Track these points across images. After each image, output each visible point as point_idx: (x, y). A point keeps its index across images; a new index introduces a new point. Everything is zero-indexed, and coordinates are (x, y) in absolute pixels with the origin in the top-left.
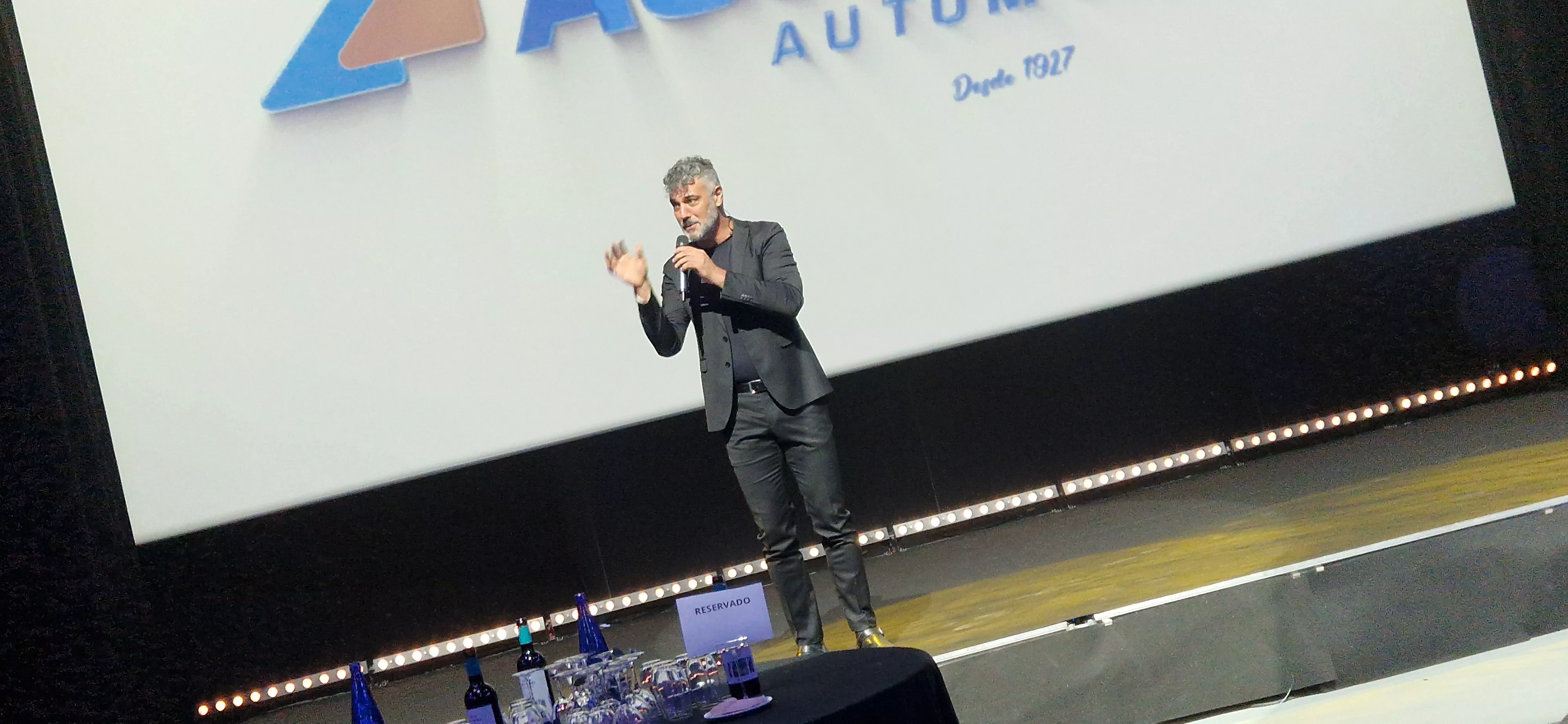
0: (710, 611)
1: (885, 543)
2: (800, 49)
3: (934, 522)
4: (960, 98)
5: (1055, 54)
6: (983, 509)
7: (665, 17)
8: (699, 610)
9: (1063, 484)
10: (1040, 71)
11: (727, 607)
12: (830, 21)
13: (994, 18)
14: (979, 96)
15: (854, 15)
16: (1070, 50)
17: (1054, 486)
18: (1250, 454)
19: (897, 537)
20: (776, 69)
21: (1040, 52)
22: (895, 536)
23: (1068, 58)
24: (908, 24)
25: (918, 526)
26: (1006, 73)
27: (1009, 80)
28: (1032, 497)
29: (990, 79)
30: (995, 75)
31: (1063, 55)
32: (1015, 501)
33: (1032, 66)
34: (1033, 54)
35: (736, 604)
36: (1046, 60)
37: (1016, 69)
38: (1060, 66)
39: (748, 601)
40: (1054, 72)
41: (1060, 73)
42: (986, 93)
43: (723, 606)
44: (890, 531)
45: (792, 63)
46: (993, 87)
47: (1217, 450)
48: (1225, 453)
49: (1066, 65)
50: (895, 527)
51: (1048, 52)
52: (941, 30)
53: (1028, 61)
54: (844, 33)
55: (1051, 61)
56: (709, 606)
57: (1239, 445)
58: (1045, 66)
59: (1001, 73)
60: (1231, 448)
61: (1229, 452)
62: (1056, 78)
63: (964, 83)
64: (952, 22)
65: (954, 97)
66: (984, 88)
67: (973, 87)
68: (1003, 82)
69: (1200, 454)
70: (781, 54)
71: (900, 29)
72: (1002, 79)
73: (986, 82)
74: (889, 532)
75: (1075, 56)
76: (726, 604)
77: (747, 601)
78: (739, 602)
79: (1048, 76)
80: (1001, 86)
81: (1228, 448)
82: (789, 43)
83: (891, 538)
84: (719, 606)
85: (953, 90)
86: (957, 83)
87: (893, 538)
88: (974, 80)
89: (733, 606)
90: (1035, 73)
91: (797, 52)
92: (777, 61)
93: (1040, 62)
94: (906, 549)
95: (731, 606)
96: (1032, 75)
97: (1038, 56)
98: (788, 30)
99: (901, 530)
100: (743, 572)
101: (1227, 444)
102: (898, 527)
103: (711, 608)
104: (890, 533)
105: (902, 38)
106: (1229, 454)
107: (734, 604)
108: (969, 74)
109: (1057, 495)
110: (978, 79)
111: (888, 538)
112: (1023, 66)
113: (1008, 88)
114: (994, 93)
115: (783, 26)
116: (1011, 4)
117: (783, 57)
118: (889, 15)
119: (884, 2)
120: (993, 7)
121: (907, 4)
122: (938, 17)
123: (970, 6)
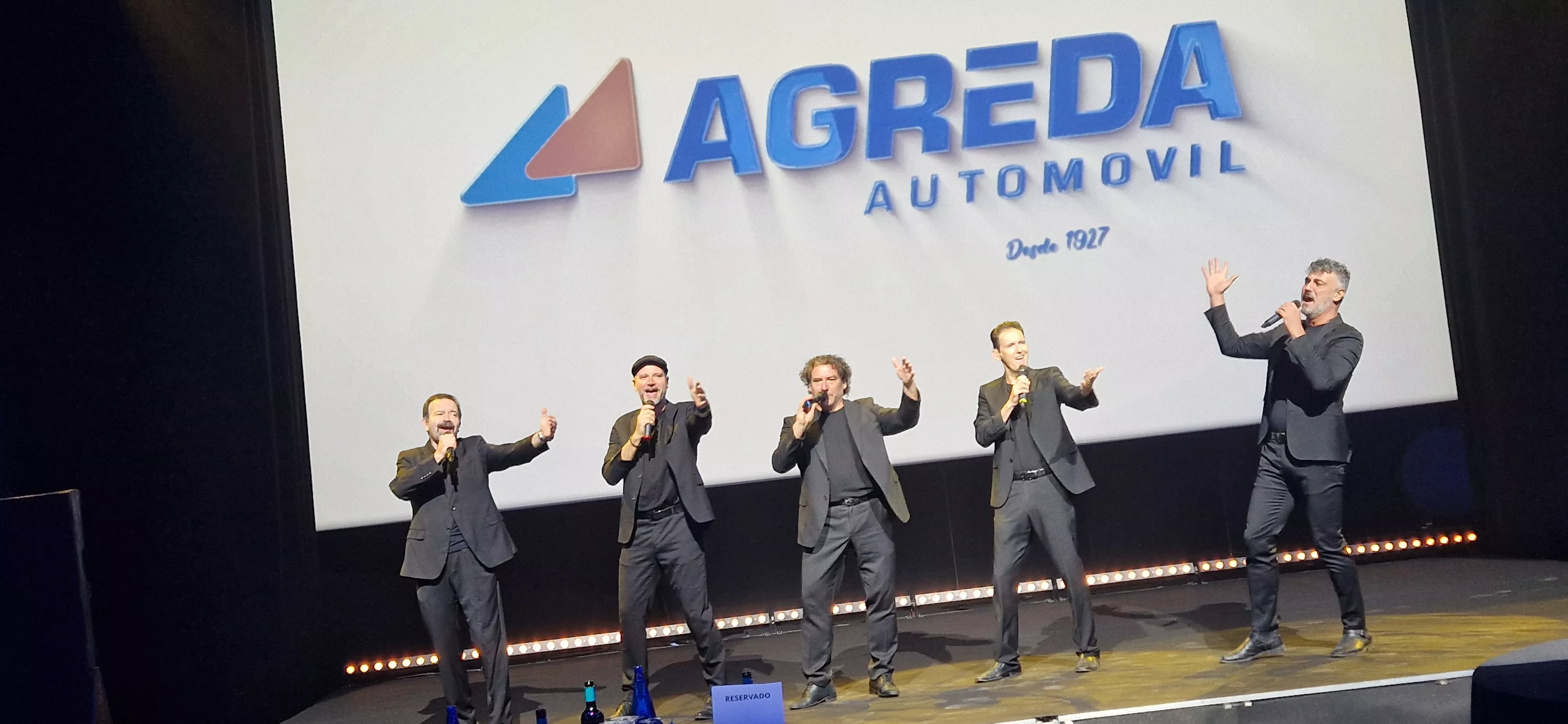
0: (738, 700)
1: (907, 609)
2: (889, 205)
3: (949, 596)
4: (1012, 258)
5: (1093, 232)
7: (784, 166)
8: (729, 698)
10: (1079, 244)
11: (751, 698)
12: (915, 185)
13: (1047, 197)
14: (1028, 257)
15: (935, 182)
16: (1105, 230)
17: (1050, 581)
18: (1213, 575)
19: (918, 604)
20: (867, 218)
21: (1080, 228)
22: (916, 604)
23: (1103, 236)
24: (976, 192)
25: (935, 598)
26: (1051, 242)
27: (1053, 248)
28: (1033, 586)
29: (1038, 245)
30: (1042, 242)
31: (1099, 233)
33: (1073, 240)
34: (1075, 230)
35: (759, 696)
36: (1085, 236)
37: (1059, 240)
38: (1096, 242)
40: (1090, 246)
41: (1095, 247)
42: (1033, 256)
44: (913, 599)
45: (880, 214)
46: (1040, 252)
47: (1186, 568)
48: (1193, 572)
49: (1100, 241)
50: (917, 597)
51: (1087, 230)
52: (1003, 202)
53: (1070, 235)
54: (924, 196)
55: (1089, 237)
56: (737, 696)
57: (1205, 567)
58: (1084, 240)
59: (1047, 241)
60: (1198, 568)
61: (1196, 572)
63: (1016, 245)
64: (1012, 196)
65: (1007, 256)
66: (1032, 252)
67: (1023, 250)
68: (1048, 249)
69: (1172, 570)
70: (872, 205)
71: (970, 197)
72: (1048, 247)
73: (1034, 247)
74: (911, 600)
75: (1108, 236)
77: (768, 696)
78: (762, 696)
79: (1085, 249)
80: (1045, 252)
81: (1196, 568)
82: (880, 199)
83: (912, 605)
85: (1008, 250)
86: (1011, 246)
87: (914, 605)
88: (1025, 245)
89: (756, 699)
90: (1075, 245)
91: (886, 206)
92: (869, 211)
93: (1080, 236)
94: (923, 616)
95: (755, 698)
96: (1072, 246)
97: (1078, 232)
98: (881, 188)
99: (922, 599)
100: (790, 616)
101: (1195, 565)
102: (919, 597)
103: (739, 697)
104: (912, 602)
105: (970, 205)
106: (1197, 573)
107: (757, 697)
108: (1022, 239)
109: (1052, 588)
110: (1028, 244)
111: (910, 605)
112: (1066, 238)
113: (1051, 255)
114: (1040, 257)
115: (877, 184)
116: (1062, 187)
117: (874, 209)
118: (963, 185)
119: (960, 175)
120: (1047, 189)
121: (978, 178)
122: (1002, 191)
123: (1028, 185)
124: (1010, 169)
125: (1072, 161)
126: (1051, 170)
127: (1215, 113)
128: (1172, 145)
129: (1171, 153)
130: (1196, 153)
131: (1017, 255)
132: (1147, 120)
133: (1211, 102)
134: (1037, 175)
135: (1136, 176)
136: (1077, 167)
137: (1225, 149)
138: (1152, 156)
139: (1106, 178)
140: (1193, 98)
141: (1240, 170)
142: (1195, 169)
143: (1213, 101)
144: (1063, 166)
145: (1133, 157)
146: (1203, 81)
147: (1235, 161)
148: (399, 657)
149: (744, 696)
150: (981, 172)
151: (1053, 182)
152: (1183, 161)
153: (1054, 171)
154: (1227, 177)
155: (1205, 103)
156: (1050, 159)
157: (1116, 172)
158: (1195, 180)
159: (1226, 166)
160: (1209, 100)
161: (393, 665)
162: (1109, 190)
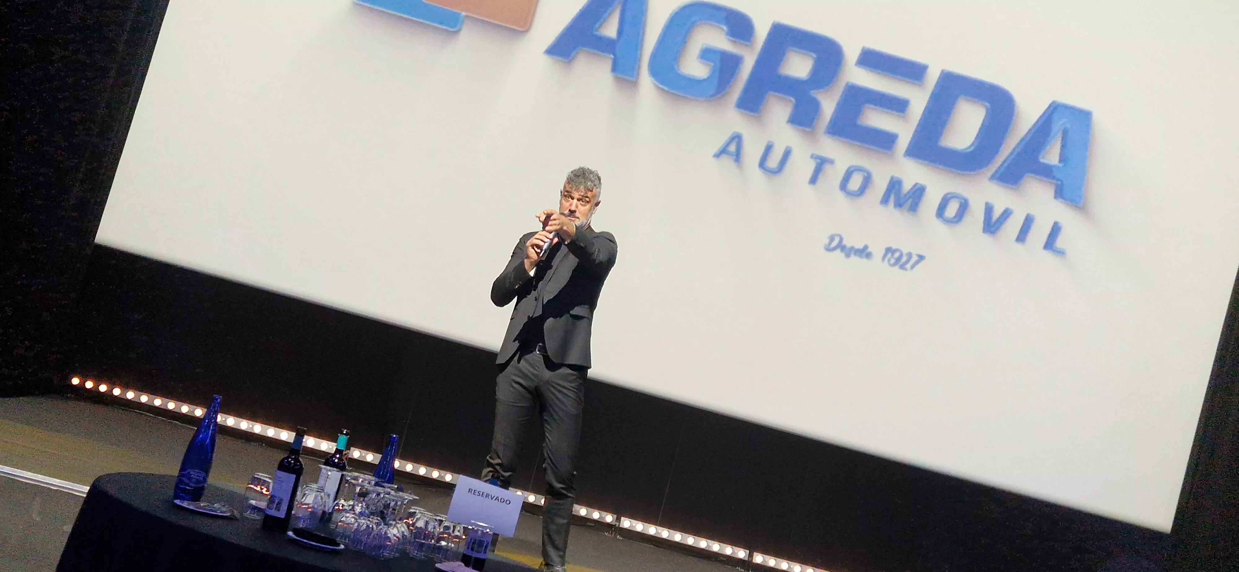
0: (479, 495)
1: (609, 526)
2: (738, 157)
3: (652, 530)
4: (828, 249)
5: (910, 255)
6: (690, 540)
7: (657, 84)
8: (473, 490)
9: (755, 553)
10: (893, 261)
11: (492, 499)
12: (769, 149)
13: (881, 208)
14: (842, 255)
15: (787, 154)
16: (921, 258)
17: (748, 551)
19: (620, 526)
20: (714, 160)
21: (899, 248)
22: (619, 525)
23: (917, 263)
24: (820, 180)
25: (639, 527)
26: (869, 250)
27: (869, 256)
28: (728, 550)
29: (857, 247)
30: (860, 246)
31: (915, 259)
32: (716, 547)
33: (889, 255)
34: (894, 247)
35: (499, 501)
36: (901, 256)
37: (878, 251)
38: (908, 266)
39: (509, 503)
40: (902, 267)
41: (906, 269)
42: (848, 256)
43: (490, 497)
44: (618, 519)
45: (727, 162)
46: (855, 254)
49: (913, 267)
50: (622, 518)
51: (905, 252)
52: (840, 196)
53: (889, 250)
54: (773, 162)
55: (904, 259)
56: (480, 491)
58: (898, 260)
59: (866, 247)
62: (901, 271)
63: (837, 240)
64: (851, 194)
65: (825, 246)
66: (848, 251)
67: (841, 247)
68: (864, 254)
70: (723, 152)
71: (813, 180)
72: (864, 253)
73: (852, 248)
74: (616, 519)
75: (922, 263)
76: (493, 496)
78: (502, 500)
79: (897, 268)
80: (860, 256)
82: (732, 148)
83: (616, 525)
84: (487, 496)
85: (827, 241)
86: (832, 239)
87: (617, 525)
88: (844, 242)
89: (497, 501)
90: (889, 261)
91: (735, 157)
92: (717, 156)
93: (897, 255)
94: (621, 538)
96: (886, 261)
97: (897, 250)
98: (737, 140)
99: (626, 523)
102: (625, 520)
104: (617, 521)
105: (811, 187)
107: (498, 500)
108: (843, 236)
109: (746, 559)
110: (848, 243)
111: (614, 524)
112: (883, 252)
113: (865, 260)
114: (854, 259)
115: (736, 134)
116: (899, 205)
117: (724, 157)
118: (811, 166)
119: (813, 156)
120: (885, 200)
121: (827, 167)
122: (843, 186)
123: (868, 191)
124: (859, 169)
125: (916, 184)
126: (894, 185)
127: (1059, 193)
128: (1010, 207)
129: (1007, 214)
130: (1028, 223)
131: (834, 249)
132: (998, 175)
133: (1060, 183)
134: (880, 184)
135: (967, 220)
136: (919, 192)
137: (1056, 230)
138: (989, 209)
139: (940, 212)
140: (1046, 172)
141: (1061, 253)
142: (1022, 236)
143: (1061, 181)
144: (907, 186)
145: (972, 203)
146: (1060, 161)
147: (1060, 243)
148: (126, 387)
149: (487, 494)
150: (832, 162)
151: (892, 197)
152: (1014, 225)
153: (897, 186)
154: (1048, 256)
155: (1054, 181)
156: (898, 175)
157: (952, 210)
158: (1019, 246)
159: (1050, 244)
160: (1058, 180)
161: (117, 392)
162: (939, 225)
